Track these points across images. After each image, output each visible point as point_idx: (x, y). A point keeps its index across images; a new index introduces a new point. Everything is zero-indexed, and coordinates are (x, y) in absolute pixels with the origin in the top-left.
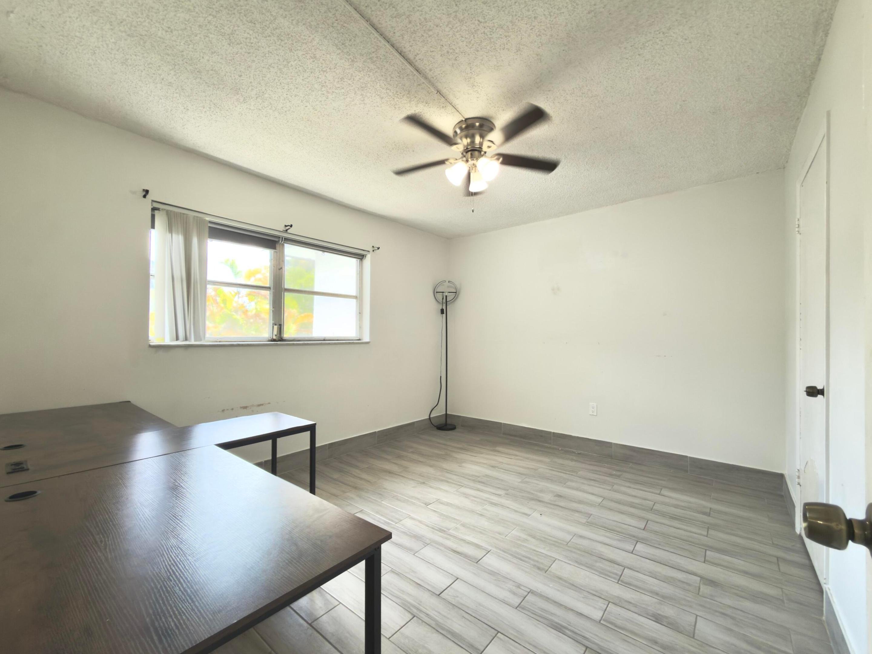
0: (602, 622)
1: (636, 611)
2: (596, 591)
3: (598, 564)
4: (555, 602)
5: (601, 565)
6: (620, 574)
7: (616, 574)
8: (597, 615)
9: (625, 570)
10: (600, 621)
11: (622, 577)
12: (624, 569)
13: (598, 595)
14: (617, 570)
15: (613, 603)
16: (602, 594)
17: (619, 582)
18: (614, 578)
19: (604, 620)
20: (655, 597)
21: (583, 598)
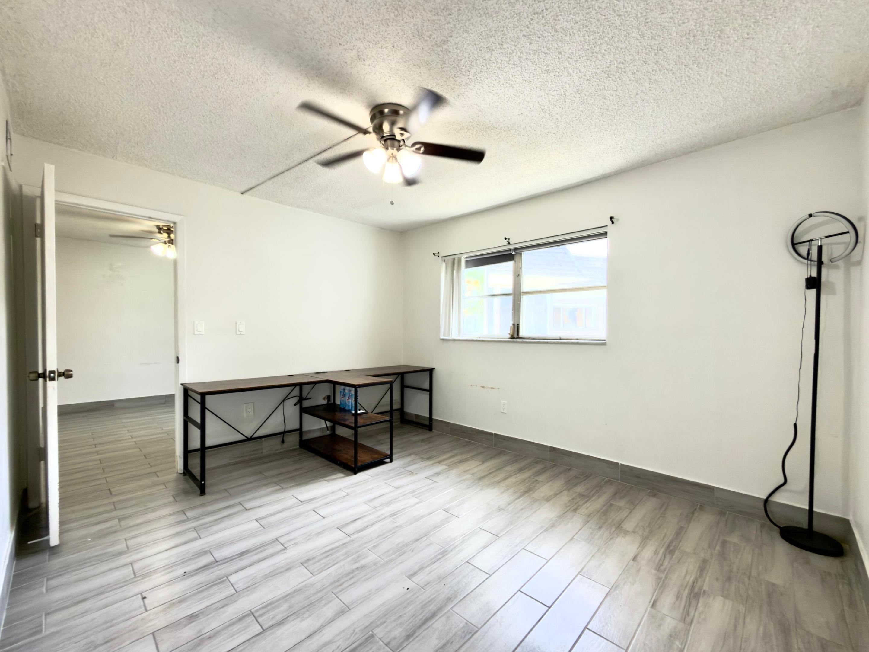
0: (226, 578)
1: (212, 606)
2: (255, 588)
3: (285, 606)
4: (265, 559)
5: (281, 609)
6: (260, 620)
7: (261, 615)
8: (233, 579)
9: (260, 627)
10: (227, 578)
11: (253, 618)
12: (262, 627)
13: (251, 588)
14: (266, 620)
15: (234, 594)
16: (248, 591)
17: (249, 612)
18: (257, 611)
19: (225, 580)
20: (208, 634)
21: (256, 576)
